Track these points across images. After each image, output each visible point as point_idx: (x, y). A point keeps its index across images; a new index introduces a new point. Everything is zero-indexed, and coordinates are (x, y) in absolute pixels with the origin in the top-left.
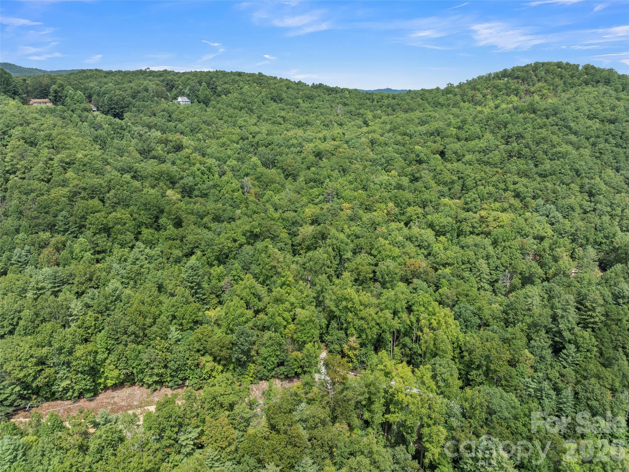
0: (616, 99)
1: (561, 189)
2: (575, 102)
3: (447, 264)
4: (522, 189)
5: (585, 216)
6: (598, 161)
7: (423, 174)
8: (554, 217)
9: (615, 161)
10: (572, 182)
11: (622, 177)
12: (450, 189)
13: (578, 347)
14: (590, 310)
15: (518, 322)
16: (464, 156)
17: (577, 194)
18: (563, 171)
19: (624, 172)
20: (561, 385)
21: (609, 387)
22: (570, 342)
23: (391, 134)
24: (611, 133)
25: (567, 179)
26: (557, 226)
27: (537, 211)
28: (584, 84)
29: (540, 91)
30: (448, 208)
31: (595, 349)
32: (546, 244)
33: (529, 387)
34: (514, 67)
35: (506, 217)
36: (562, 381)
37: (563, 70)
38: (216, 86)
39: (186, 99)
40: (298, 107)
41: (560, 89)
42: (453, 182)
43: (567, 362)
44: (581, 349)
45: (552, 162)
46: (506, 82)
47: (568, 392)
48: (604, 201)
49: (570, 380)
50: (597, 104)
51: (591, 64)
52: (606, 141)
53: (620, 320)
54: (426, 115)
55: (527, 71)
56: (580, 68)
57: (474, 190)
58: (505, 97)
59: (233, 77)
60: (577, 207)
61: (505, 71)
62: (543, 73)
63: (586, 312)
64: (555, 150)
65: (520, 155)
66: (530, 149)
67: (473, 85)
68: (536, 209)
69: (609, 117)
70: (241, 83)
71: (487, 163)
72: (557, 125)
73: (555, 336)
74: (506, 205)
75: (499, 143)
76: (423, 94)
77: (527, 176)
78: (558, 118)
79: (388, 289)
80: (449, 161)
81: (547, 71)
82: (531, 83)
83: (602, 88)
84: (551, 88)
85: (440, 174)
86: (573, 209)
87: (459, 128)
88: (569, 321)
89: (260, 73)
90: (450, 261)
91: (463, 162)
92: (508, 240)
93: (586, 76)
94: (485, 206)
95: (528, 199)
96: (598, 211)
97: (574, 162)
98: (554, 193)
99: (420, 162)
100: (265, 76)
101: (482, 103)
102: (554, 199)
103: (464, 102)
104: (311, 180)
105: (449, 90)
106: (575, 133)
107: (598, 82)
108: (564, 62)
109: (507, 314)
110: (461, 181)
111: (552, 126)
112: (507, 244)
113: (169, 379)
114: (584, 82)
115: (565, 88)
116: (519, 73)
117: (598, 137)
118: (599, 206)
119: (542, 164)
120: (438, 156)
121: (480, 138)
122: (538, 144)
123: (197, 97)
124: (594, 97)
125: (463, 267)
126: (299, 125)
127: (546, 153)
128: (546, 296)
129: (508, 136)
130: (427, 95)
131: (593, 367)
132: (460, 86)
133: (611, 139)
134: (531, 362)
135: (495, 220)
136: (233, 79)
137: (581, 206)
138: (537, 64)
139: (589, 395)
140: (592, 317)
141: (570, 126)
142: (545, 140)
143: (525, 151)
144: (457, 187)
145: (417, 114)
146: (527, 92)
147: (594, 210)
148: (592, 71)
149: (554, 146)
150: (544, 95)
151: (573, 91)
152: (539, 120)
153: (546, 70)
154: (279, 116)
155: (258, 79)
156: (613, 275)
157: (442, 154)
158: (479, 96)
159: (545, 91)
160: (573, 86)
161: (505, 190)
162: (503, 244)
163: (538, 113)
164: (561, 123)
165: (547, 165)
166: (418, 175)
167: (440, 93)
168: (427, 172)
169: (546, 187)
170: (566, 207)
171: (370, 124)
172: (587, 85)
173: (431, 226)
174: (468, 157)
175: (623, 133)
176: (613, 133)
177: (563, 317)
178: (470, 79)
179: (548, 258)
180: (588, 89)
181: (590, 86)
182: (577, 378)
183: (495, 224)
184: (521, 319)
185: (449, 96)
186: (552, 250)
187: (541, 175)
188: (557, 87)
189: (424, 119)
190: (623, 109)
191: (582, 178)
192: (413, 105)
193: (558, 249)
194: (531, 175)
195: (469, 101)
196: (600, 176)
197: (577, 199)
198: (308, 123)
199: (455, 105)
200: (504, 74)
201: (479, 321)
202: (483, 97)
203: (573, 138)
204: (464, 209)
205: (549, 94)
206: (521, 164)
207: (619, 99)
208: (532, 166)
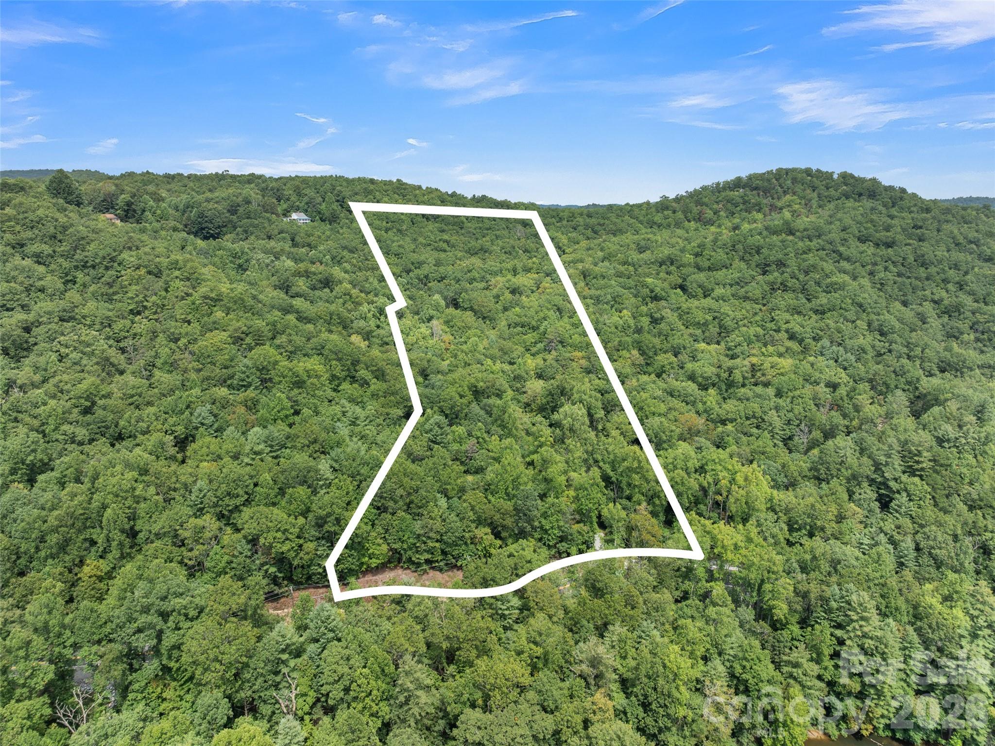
0: (888, 216)
1: (847, 328)
2: (840, 220)
3: (727, 419)
4: (797, 328)
5: (879, 359)
6: (881, 293)
7: (664, 314)
8: (846, 360)
9: (901, 293)
10: (858, 319)
11: (913, 312)
12: (703, 332)
13: (909, 495)
14: (916, 455)
15: (832, 478)
16: (713, 290)
17: (865, 333)
18: (843, 306)
19: (914, 307)
20: (897, 537)
21: (951, 533)
22: (898, 492)
23: (606, 263)
24: (890, 260)
25: (851, 315)
26: (851, 371)
27: (822, 355)
28: (844, 198)
29: (788, 206)
30: (708, 356)
31: (929, 497)
32: (842, 391)
33: (862, 544)
34: (750, 175)
35: (787, 363)
36: (898, 533)
37: (814, 179)
38: (344, 198)
39: (302, 216)
40: (462, 228)
41: (814, 203)
42: (706, 324)
43: (900, 514)
44: (913, 497)
45: (829, 296)
46: (742, 194)
47: (908, 544)
48: (899, 340)
49: (908, 531)
50: (867, 222)
51: (849, 171)
52: (886, 269)
53: (950, 465)
54: (644, 239)
55: (769, 180)
56: (835, 176)
57: (737, 332)
58: (744, 214)
59: (365, 185)
60: (869, 348)
61: (739, 179)
62: (789, 182)
63: (911, 458)
64: (829, 280)
65: (785, 287)
66: (798, 279)
67: (697, 197)
68: (821, 352)
69: (884, 240)
70: (378, 193)
71: (746, 298)
72: (824, 250)
73: (879, 488)
74: (782, 349)
75: (755, 274)
76: (629, 210)
77: (799, 313)
78: (824, 241)
79: (666, 450)
80: (694, 297)
81: (794, 181)
82: (775, 196)
83: (868, 204)
84: (803, 202)
85: (688, 313)
86: (864, 351)
87: (697, 255)
88: (894, 469)
89: (398, 180)
90: (730, 416)
91: (713, 299)
92: (796, 389)
93: (845, 187)
94: (754, 351)
95: (807, 341)
96: (894, 353)
97: (855, 295)
98: (839, 332)
99: (656, 298)
100: (406, 184)
101: (714, 222)
102: (839, 340)
103: (689, 221)
104: (516, 325)
105: (664, 205)
106: (848, 259)
107: (860, 195)
108: (814, 168)
109: (817, 470)
110: (716, 322)
111: (817, 250)
112: (797, 393)
113: (440, 558)
114: (844, 195)
115: (821, 203)
116: (758, 182)
117: (875, 264)
118: (894, 346)
119: (817, 298)
120: (679, 290)
121: (727, 268)
122: (807, 273)
123: (320, 213)
124: (862, 215)
125: (748, 422)
126: (472, 253)
127: (818, 284)
128: (858, 448)
129: (765, 264)
130: (636, 211)
131: (930, 513)
132: (678, 199)
133: (891, 267)
134: (860, 517)
135: (772, 367)
136: (365, 189)
137: (873, 347)
138: (779, 170)
139: (931, 543)
140: (918, 462)
141: (838, 251)
142: (815, 268)
143: (791, 283)
144: (714, 329)
145: (629, 238)
146: (773, 208)
147: (890, 351)
148: (852, 181)
149: (827, 276)
150: (795, 211)
151: (832, 206)
152: (800, 244)
153: (792, 179)
154: (440, 240)
155: (398, 188)
156: (931, 418)
157: (683, 288)
158: (709, 214)
159: (797, 206)
160: (830, 199)
161: (778, 331)
162: (790, 394)
163: (798, 234)
164: (828, 246)
165: (823, 300)
166: (657, 315)
167: (653, 210)
168: (668, 310)
169: (827, 326)
170: (856, 348)
171: (567, 251)
172: (847, 198)
173: (692, 378)
174: (719, 291)
175: (904, 259)
176: (893, 259)
177: (887, 464)
178: (691, 189)
179: (849, 408)
180: (850, 203)
181: (852, 200)
182: (914, 528)
183: (772, 372)
184: (835, 474)
185: (666, 212)
186: (851, 399)
187: (816, 312)
188: (810, 200)
189: (643, 243)
190: (899, 229)
191: (868, 313)
192: (623, 225)
193: (859, 397)
194: (804, 312)
195: (694, 219)
196: (888, 312)
197: (868, 339)
198: (484, 250)
199: (678, 225)
200: (737, 184)
201: (785, 480)
202: (715, 214)
203: (845, 264)
204: (727, 355)
205: (802, 210)
206: (789, 298)
207: (892, 217)
208: (804, 301)
